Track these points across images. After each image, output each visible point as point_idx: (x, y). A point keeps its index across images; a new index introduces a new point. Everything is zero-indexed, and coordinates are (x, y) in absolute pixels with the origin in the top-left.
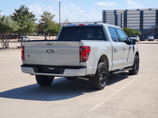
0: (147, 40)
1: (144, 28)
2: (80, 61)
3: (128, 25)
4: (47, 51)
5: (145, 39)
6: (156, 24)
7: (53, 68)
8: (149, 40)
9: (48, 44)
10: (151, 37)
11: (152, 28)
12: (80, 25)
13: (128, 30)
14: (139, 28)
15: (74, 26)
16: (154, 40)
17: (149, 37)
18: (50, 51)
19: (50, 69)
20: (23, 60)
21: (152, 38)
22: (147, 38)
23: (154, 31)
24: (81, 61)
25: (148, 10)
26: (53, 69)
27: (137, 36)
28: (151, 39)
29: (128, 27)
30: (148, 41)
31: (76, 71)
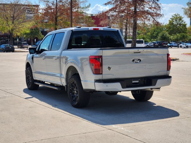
2: (167, 70)
7: (138, 80)
15: (87, 30)
18: (137, 60)
31: (168, 81)
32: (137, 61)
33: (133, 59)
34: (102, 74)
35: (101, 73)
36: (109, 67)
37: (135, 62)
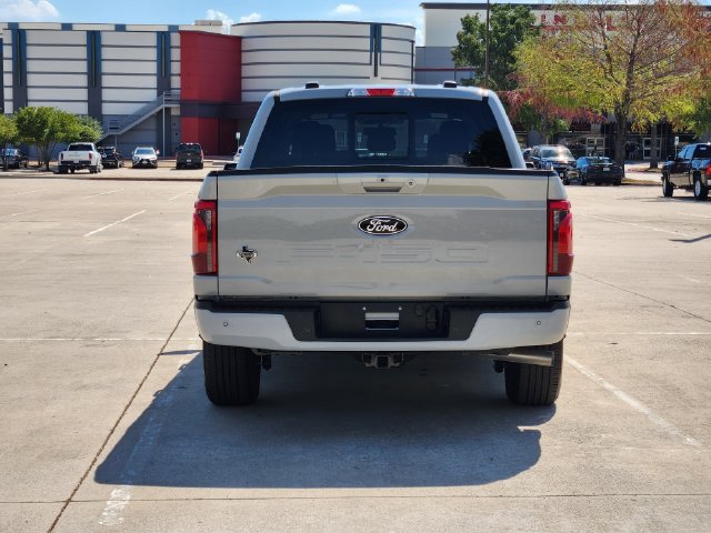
0: (131, 164)
1: (107, 109)
2: (550, 274)
3: (32, 94)
4: (364, 225)
5: (121, 158)
6: (159, 94)
7: (396, 311)
8: (140, 165)
9: (368, 190)
10: (149, 152)
11: (144, 112)
12: (370, 91)
13: (50, 119)
14: (83, 109)
15: (342, 95)
16: (159, 164)
17: (139, 152)
18: (383, 224)
19: (371, 316)
20: (198, 274)
21: (152, 156)
22: (129, 158)
23: (153, 125)
24: (555, 269)
25: (113, 28)
26: (394, 316)
27: (89, 148)
28: (148, 160)
29: (31, 104)
30: (135, 167)
31: (538, 323)
32: (385, 227)
33: (366, 217)
34: (215, 274)
35: (210, 269)
36: (245, 249)
37: (374, 231)
